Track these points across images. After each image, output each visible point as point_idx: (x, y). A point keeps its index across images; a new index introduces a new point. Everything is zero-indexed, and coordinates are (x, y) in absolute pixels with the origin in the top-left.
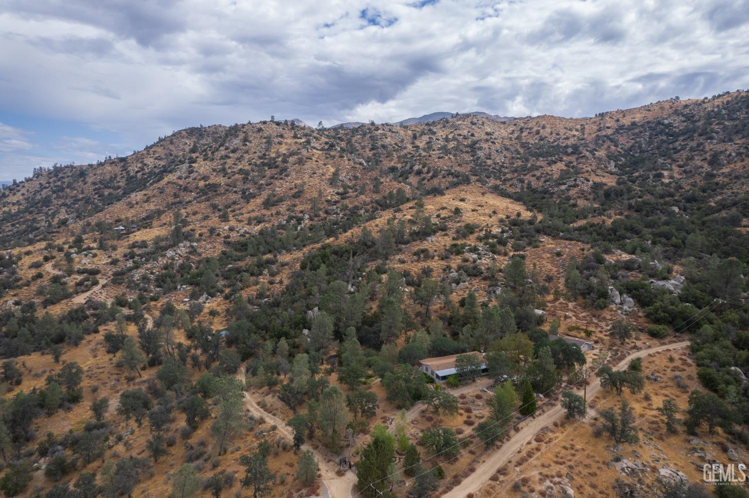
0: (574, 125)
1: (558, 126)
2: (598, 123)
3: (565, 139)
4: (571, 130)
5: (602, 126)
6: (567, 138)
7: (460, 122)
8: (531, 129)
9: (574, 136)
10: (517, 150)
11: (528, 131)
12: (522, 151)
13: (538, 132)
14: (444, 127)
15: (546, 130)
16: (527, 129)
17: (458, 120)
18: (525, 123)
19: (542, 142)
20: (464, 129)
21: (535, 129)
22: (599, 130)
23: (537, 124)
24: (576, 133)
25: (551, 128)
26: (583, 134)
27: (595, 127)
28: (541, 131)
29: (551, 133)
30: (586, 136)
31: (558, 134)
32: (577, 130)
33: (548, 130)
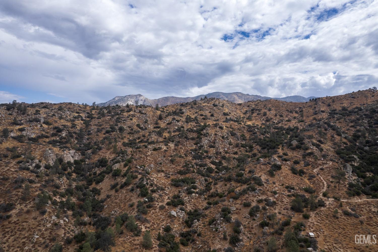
0: (294, 108)
1: (281, 108)
2: (313, 107)
3: (287, 121)
4: (291, 112)
5: (317, 110)
6: (289, 121)
7: (204, 104)
8: (260, 110)
9: (295, 118)
10: (243, 136)
11: (258, 111)
12: (247, 136)
13: (265, 114)
14: (192, 108)
15: (272, 112)
16: (257, 110)
17: (204, 102)
18: (256, 105)
19: (268, 123)
20: (207, 110)
21: (263, 111)
22: (316, 113)
23: (265, 106)
24: (297, 115)
25: (276, 110)
26: (302, 116)
27: (311, 111)
28: (268, 113)
29: (276, 115)
30: (304, 118)
31: (281, 116)
32: (296, 112)
33: (273, 112)
